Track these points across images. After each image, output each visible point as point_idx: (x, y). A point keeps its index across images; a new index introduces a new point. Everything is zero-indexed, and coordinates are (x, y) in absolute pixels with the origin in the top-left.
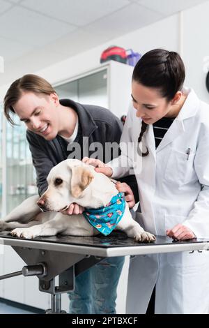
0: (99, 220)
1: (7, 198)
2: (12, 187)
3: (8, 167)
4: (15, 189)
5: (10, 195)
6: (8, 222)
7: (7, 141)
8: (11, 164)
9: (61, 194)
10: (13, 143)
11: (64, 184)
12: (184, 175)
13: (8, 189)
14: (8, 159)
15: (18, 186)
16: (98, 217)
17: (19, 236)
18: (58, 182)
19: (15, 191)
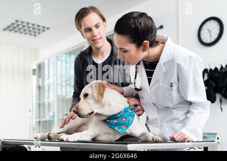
0: (117, 123)
1: (58, 122)
2: (61, 114)
3: (58, 100)
4: (63, 115)
5: (59, 119)
6: (59, 133)
7: (57, 85)
8: (61, 98)
9: (88, 103)
10: (62, 86)
11: (89, 96)
12: (172, 100)
13: (58, 115)
14: (58, 96)
15: (66, 113)
16: (115, 121)
17: (65, 140)
18: (86, 95)
19: (63, 116)
